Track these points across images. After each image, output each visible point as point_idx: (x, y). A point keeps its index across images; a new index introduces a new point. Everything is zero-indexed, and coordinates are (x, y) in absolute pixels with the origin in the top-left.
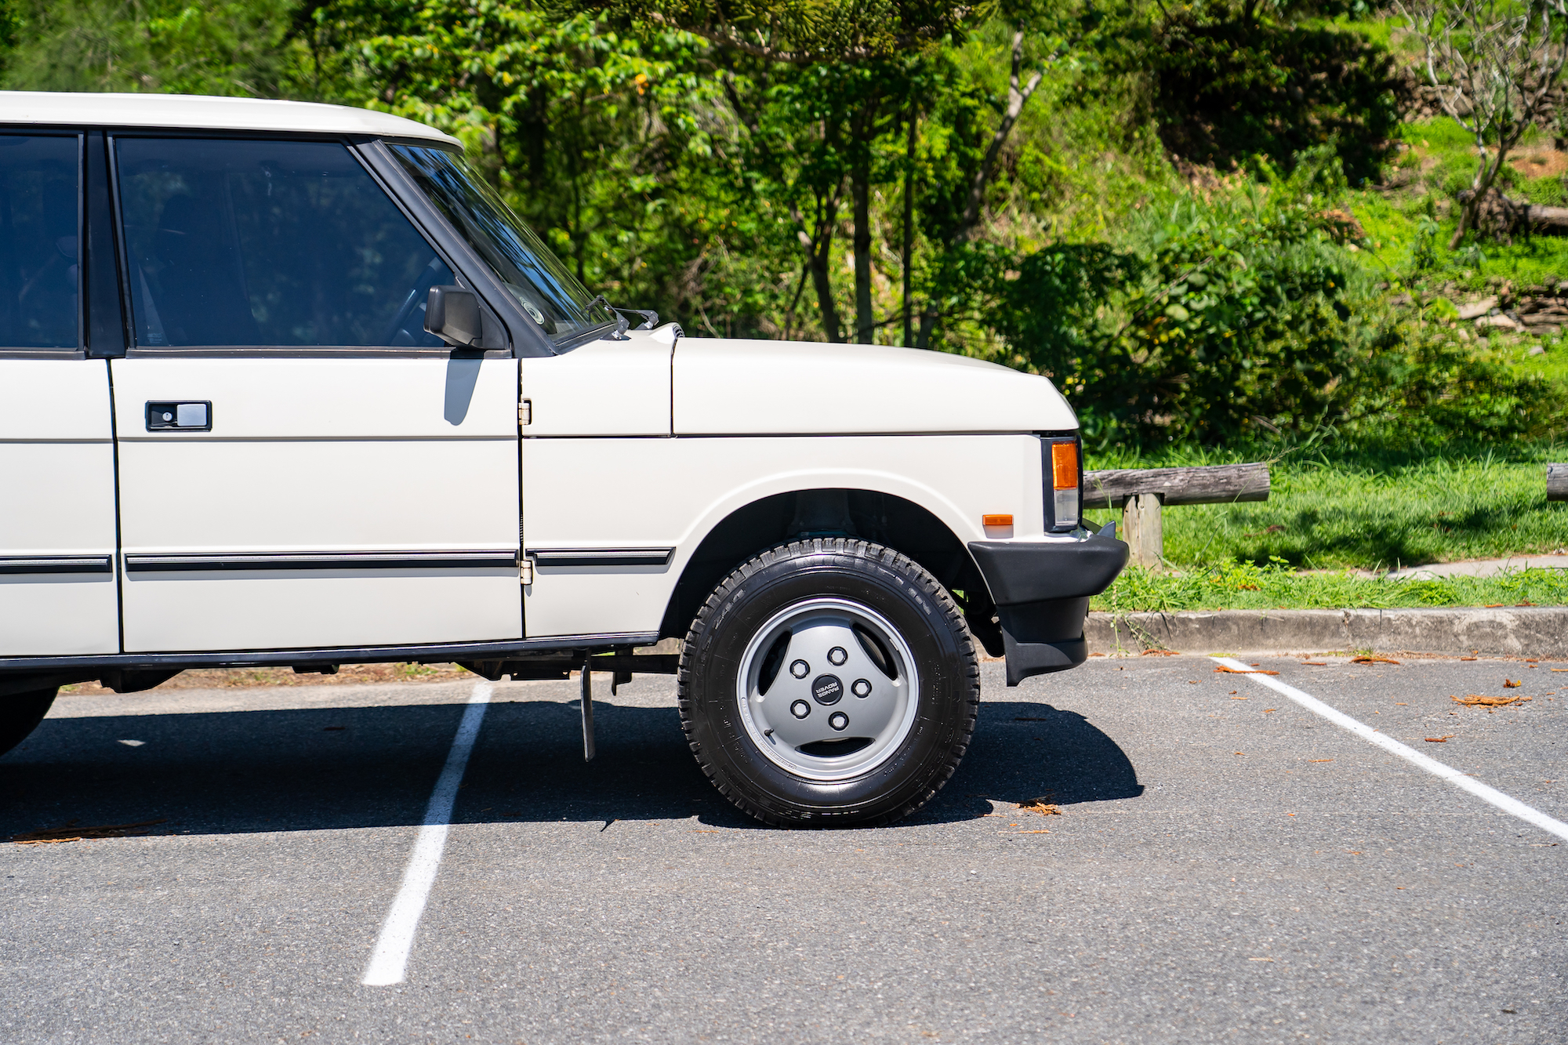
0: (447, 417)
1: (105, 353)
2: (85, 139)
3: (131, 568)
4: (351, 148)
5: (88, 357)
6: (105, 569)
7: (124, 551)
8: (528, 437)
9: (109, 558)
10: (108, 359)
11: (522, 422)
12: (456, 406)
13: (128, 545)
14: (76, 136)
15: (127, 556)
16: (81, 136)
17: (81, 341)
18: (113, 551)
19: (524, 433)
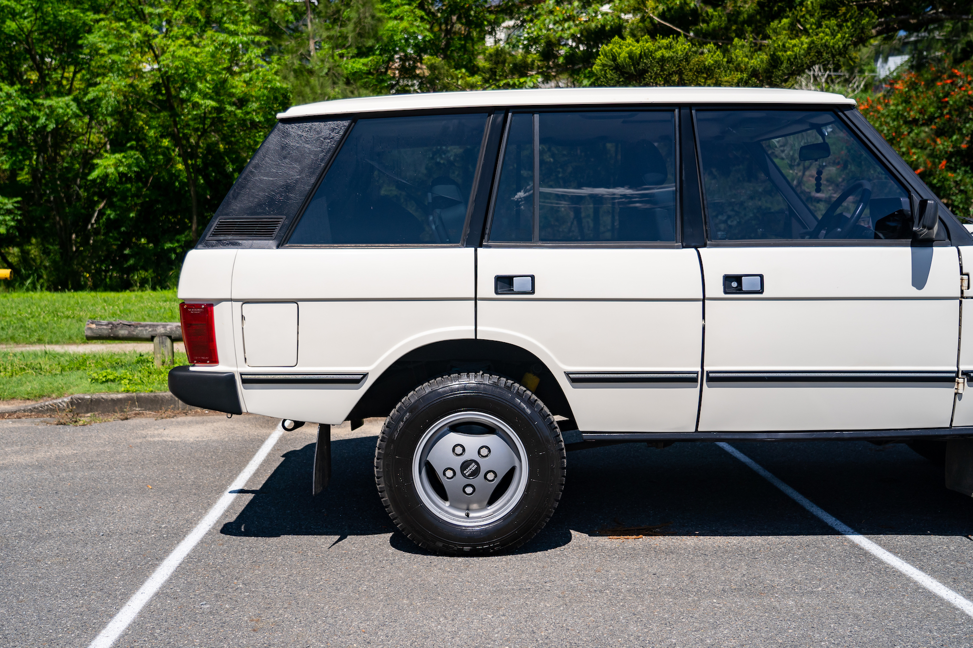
0: (913, 285)
1: (693, 244)
2: (680, 112)
3: (711, 380)
4: (840, 114)
5: (683, 247)
6: (694, 380)
7: (706, 369)
8: (967, 298)
9: (697, 373)
10: (696, 248)
11: (964, 288)
12: (920, 277)
13: (708, 365)
14: (674, 111)
15: (708, 373)
16: (677, 111)
17: (679, 237)
18: (699, 369)
19: (965, 295)
